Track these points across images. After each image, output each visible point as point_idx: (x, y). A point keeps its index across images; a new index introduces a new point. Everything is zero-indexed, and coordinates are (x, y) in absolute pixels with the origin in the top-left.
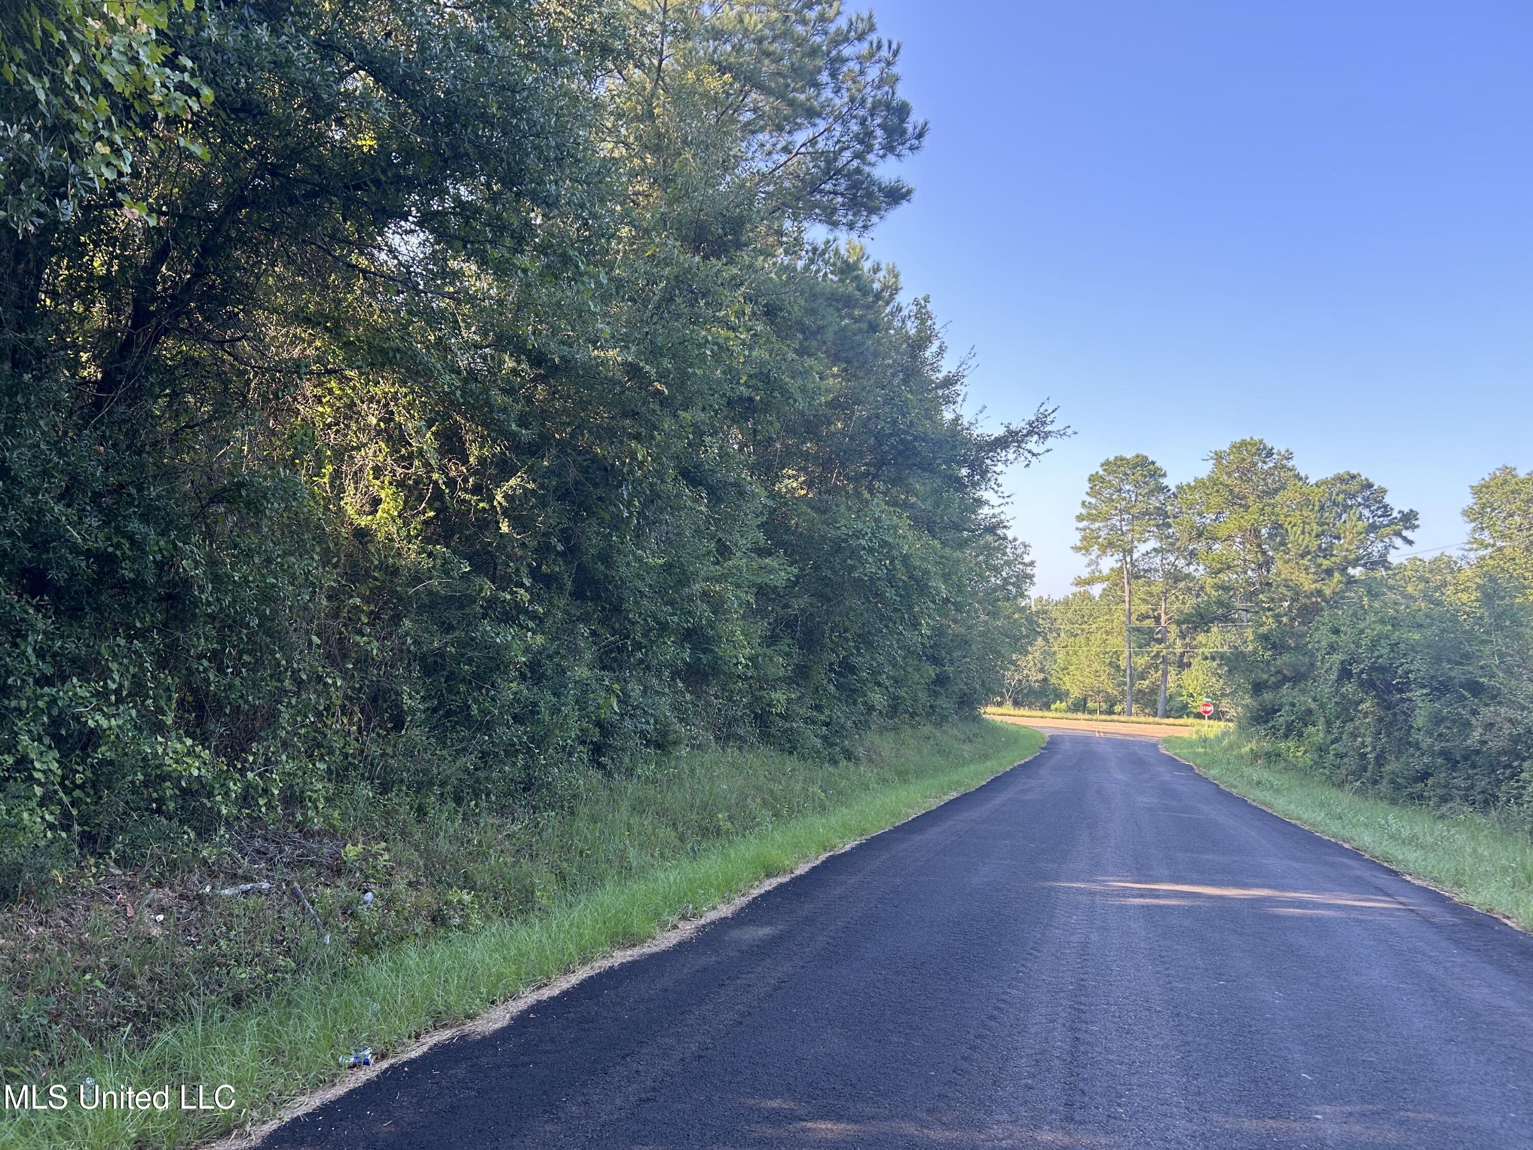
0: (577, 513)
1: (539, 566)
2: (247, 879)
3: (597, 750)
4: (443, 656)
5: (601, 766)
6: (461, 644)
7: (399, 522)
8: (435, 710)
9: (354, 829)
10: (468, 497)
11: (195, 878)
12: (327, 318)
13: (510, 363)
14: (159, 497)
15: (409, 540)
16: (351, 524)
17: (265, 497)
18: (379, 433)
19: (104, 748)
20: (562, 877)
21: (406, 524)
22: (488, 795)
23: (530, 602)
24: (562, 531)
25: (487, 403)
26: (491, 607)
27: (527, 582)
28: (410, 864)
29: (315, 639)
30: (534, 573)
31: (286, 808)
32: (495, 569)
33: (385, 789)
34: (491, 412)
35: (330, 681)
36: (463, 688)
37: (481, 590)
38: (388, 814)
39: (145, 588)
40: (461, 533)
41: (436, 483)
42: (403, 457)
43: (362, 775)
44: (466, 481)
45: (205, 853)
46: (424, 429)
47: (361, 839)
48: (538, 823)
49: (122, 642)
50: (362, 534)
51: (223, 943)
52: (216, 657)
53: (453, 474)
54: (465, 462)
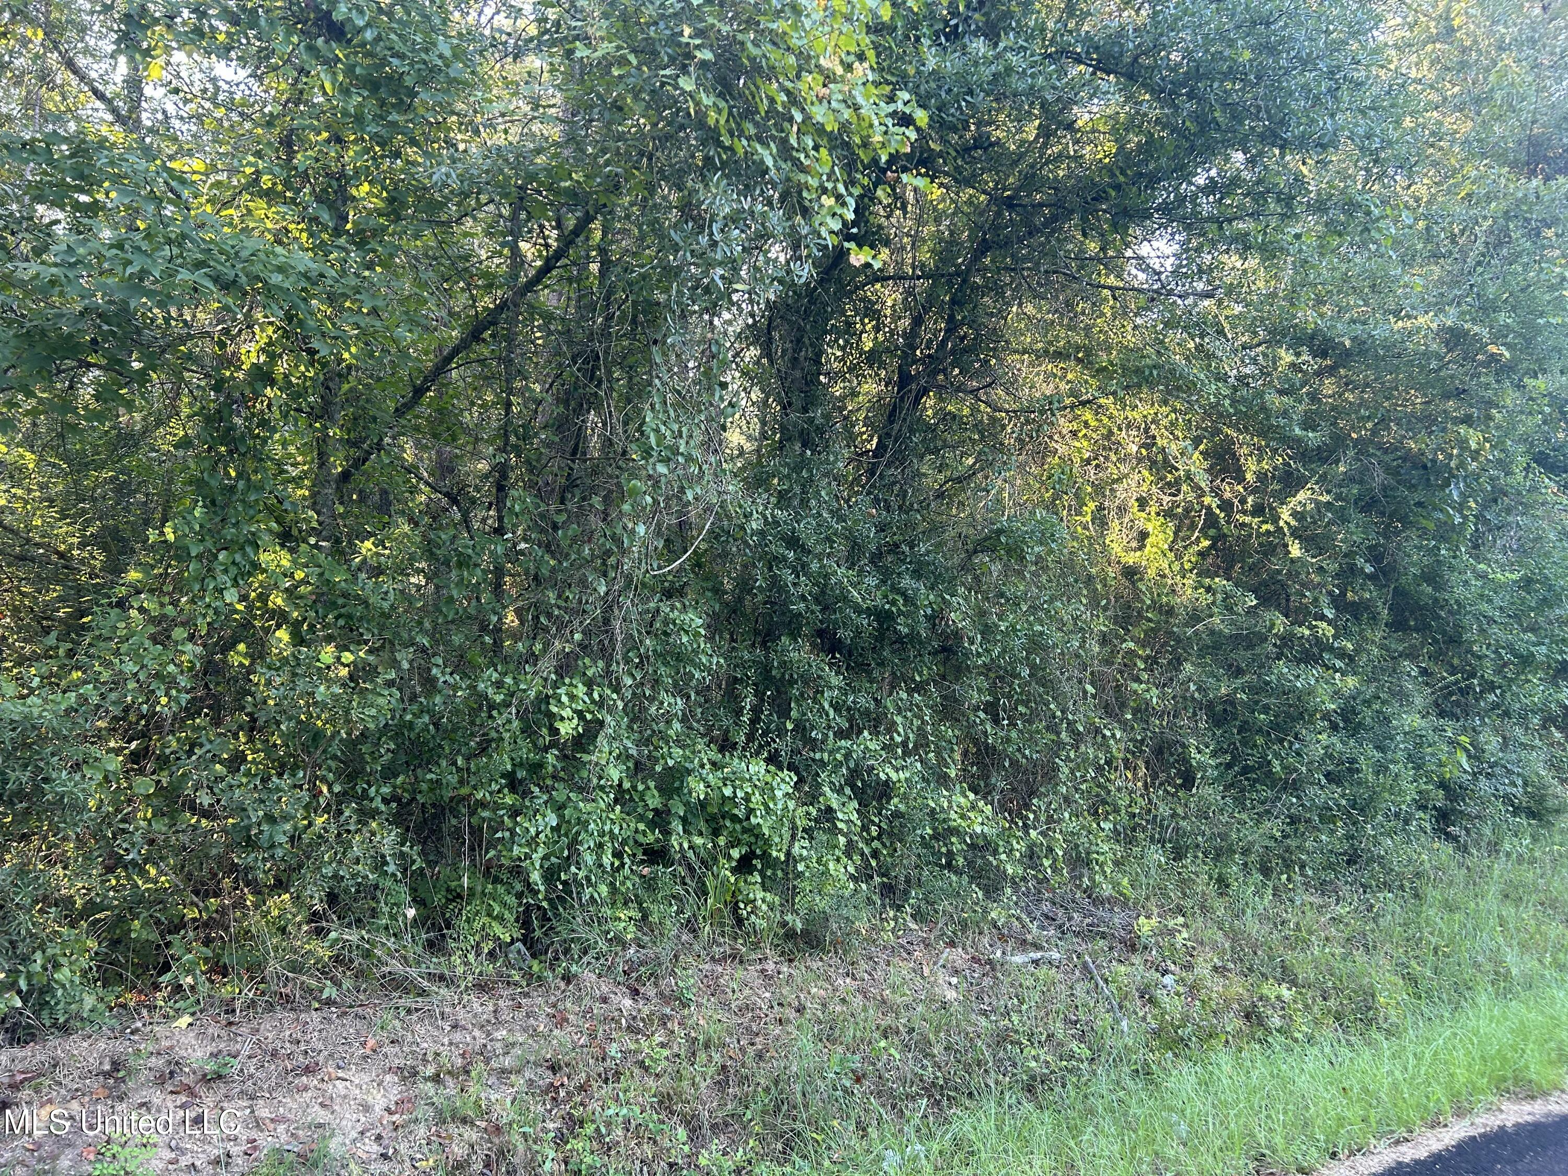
0: (1388, 526)
1: (1343, 594)
2: (1037, 947)
3: (1444, 818)
4: (1232, 703)
5: (1449, 837)
6: (1251, 689)
7: (1171, 555)
8: (1229, 766)
9: (1147, 898)
10: (1247, 519)
11: (986, 941)
12: (1078, 348)
13: (1286, 357)
14: (928, 552)
15: (1183, 573)
16: (1119, 562)
17: (1024, 541)
18: (1140, 460)
19: (896, 800)
20: (1412, 980)
21: (1179, 557)
22: (1302, 867)
23: (1335, 637)
24: (1369, 548)
25: (1263, 408)
26: (1286, 645)
27: (1329, 613)
28: (1215, 946)
29: (1089, 688)
30: (1338, 603)
31: (1073, 870)
32: (1288, 600)
33: (1178, 854)
34: (1268, 418)
35: (1108, 733)
36: (1260, 740)
37: (1273, 625)
38: (1184, 884)
39: (921, 642)
40: (1243, 561)
41: (1209, 508)
42: (1169, 484)
43: (1152, 838)
44: (1243, 501)
45: (993, 915)
46: (1190, 449)
47: (1156, 911)
48: (1372, 906)
49: (904, 696)
50: (1131, 573)
51: (1015, 1018)
52: (992, 709)
53: (1227, 495)
54: (1241, 479)
